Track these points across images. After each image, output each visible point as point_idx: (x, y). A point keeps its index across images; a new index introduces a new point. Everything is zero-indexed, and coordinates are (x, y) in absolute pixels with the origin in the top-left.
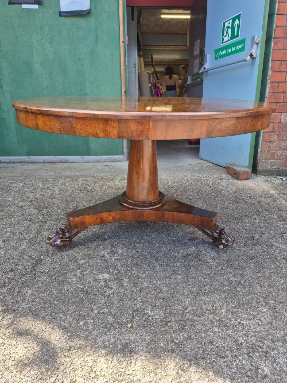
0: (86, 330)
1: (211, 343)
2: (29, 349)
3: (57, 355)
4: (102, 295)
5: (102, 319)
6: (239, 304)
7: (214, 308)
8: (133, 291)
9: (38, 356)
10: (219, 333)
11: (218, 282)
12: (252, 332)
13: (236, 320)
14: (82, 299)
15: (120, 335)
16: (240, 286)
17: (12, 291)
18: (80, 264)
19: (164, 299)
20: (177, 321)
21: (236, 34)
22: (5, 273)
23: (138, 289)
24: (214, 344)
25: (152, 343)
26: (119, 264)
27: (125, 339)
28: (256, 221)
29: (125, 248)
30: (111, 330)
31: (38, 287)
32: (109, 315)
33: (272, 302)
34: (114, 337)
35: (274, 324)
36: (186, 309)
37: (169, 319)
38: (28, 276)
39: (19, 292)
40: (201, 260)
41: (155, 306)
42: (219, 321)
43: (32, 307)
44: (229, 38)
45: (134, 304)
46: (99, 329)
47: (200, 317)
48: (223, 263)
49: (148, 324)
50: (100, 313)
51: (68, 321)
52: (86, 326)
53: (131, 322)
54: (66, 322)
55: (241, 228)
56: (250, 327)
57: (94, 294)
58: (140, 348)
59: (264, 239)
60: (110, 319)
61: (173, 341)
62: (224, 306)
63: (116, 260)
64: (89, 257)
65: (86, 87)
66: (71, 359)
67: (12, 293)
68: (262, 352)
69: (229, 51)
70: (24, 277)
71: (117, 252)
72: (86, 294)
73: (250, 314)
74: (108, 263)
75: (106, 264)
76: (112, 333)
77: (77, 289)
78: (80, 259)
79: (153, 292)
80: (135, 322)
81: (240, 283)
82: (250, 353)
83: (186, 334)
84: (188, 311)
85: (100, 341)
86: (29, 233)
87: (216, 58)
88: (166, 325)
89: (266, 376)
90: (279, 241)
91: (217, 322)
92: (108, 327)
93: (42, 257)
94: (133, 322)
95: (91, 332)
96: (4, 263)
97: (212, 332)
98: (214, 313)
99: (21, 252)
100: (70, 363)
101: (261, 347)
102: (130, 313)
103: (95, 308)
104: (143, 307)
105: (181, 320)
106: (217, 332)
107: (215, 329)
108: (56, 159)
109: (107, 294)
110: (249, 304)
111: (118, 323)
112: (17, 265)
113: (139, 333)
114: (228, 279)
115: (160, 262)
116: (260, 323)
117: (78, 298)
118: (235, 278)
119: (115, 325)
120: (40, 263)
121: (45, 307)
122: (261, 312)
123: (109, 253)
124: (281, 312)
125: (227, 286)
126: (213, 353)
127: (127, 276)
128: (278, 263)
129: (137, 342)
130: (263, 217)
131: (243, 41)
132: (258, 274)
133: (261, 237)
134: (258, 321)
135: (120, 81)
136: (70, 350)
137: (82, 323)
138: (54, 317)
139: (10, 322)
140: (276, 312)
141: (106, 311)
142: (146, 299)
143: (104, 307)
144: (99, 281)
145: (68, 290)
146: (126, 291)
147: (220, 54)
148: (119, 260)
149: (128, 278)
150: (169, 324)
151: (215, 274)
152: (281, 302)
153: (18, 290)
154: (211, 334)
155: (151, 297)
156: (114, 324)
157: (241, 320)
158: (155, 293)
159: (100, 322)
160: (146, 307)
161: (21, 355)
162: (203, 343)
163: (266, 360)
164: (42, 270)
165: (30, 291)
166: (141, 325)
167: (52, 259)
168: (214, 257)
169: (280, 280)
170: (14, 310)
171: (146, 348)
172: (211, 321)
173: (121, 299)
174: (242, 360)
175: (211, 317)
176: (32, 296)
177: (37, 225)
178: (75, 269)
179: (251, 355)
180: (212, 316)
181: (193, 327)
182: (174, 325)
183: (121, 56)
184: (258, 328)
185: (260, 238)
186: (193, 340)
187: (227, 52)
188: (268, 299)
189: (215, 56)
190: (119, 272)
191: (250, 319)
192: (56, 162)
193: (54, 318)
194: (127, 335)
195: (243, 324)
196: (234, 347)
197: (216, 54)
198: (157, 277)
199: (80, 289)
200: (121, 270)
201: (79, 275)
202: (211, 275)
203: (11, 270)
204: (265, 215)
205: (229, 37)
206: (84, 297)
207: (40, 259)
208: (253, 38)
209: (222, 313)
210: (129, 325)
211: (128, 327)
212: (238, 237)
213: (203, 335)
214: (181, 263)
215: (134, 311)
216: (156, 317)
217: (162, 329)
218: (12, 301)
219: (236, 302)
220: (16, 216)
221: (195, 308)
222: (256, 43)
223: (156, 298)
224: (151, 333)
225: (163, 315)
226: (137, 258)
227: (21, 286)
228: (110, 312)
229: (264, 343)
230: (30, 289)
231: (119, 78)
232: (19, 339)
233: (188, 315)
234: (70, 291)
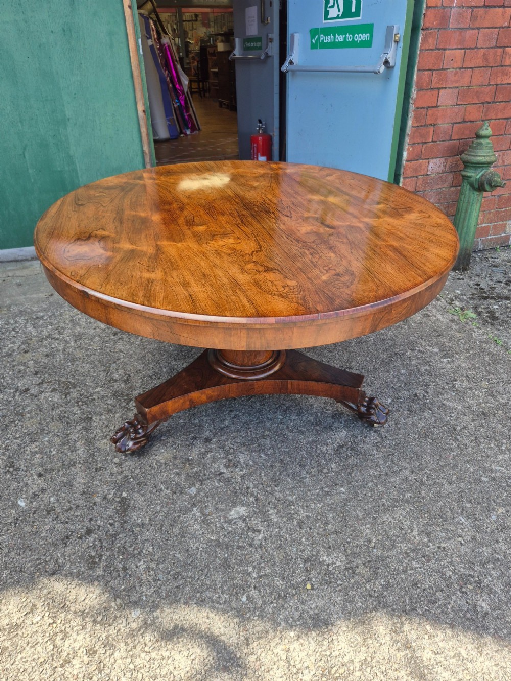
0: (255, 608)
1: (416, 585)
2: (193, 657)
3: (235, 655)
4: (251, 545)
5: (269, 586)
6: (430, 518)
7: (403, 532)
8: (290, 528)
9: (211, 665)
10: (420, 568)
11: (395, 487)
12: (457, 557)
13: (434, 545)
14: (226, 560)
15: (302, 603)
16: (423, 487)
17: (114, 570)
18: (191, 497)
19: (336, 532)
20: (366, 563)
21: (353, 10)
22: (81, 538)
23: (295, 523)
24: (419, 586)
25: (347, 605)
26: (251, 485)
27: (311, 608)
28: (412, 363)
29: (246, 451)
30: (289, 599)
31: (150, 554)
32: (276, 577)
33: (468, 505)
34: (297, 609)
35: (478, 539)
36: (370, 542)
37: (354, 564)
38: (121, 536)
39: (125, 569)
40: (361, 452)
41: (329, 547)
42: (415, 550)
43: (160, 590)
44: (340, 14)
45: (301, 551)
46: (272, 602)
47: (391, 550)
48: (391, 451)
49: (331, 578)
50: (261, 576)
51: (224, 599)
52: (251, 602)
53: (308, 580)
54: (221, 602)
55: (396, 380)
56: (453, 550)
57: (239, 547)
58: (335, 616)
59: (432, 395)
60: (279, 583)
61: (371, 596)
62: (415, 526)
63: (242, 477)
64: (200, 480)
65: (64, 106)
66: (256, 657)
67: (114, 574)
68: (475, 582)
69: (340, 38)
70: (116, 539)
71: (239, 462)
72: (228, 549)
73: (447, 529)
74: (233, 485)
75: (231, 489)
76: (291, 604)
77: (210, 543)
78: (187, 486)
79: (317, 525)
80: (314, 580)
81: (422, 482)
82: (462, 587)
83: (382, 581)
84: (373, 544)
85: (281, 619)
86: (75, 450)
87: (313, 47)
88: (354, 573)
89: (487, 614)
90: (451, 395)
91: (413, 553)
92: (282, 597)
93: (124, 494)
94: (311, 580)
95: (263, 610)
96: (67, 520)
97: (412, 569)
98: (405, 539)
99: (84, 492)
100: (258, 663)
101: (473, 577)
102: (301, 566)
103: (251, 569)
104: (314, 553)
105: (370, 562)
106: (417, 568)
107: (415, 564)
108: (22, 253)
109: (257, 542)
110: (442, 514)
111: (292, 586)
112: (91, 519)
113: (325, 595)
114: (406, 480)
115: (307, 467)
116: (463, 542)
117: (219, 558)
118: (414, 476)
119: (290, 590)
120: (127, 508)
121: (179, 586)
122: (460, 524)
123: (227, 467)
124: (482, 518)
125: (408, 491)
126: (422, 599)
127: (271, 504)
128: (458, 437)
129: (328, 608)
130: (420, 351)
131: (368, 28)
132: (440, 463)
133: (427, 392)
134: (460, 539)
135: (131, 90)
136: (248, 644)
137: (244, 599)
138: (200, 599)
139: (141, 624)
140: (476, 519)
141: (268, 571)
142: (314, 539)
143: (263, 565)
144: (235, 523)
145: (198, 549)
146: (281, 532)
147: (322, 39)
148: (247, 477)
149: (275, 508)
150: (358, 571)
151: (387, 474)
153: (121, 566)
154: (412, 572)
155: (318, 534)
156: (288, 589)
157: (440, 543)
158: (322, 526)
159: (268, 591)
160: (318, 552)
161: (188, 669)
162: (407, 589)
163: (482, 592)
164: (139, 521)
165: (142, 562)
166: (324, 582)
167: (142, 495)
168: (376, 443)
169: (468, 466)
170: (136, 603)
171: (342, 613)
172: (406, 553)
173: (280, 547)
174: (457, 600)
175: (404, 547)
176: (149, 572)
177: (78, 428)
178: (189, 506)
179: (464, 590)
180: (405, 545)
181: (388, 569)
182: (364, 572)
183: (129, 37)
184: (463, 549)
185: (426, 395)
186: (393, 587)
187: (337, 41)
188: (463, 501)
189: (312, 42)
190: (257, 499)
191: (449, 539)
192: (24, 258)
193: (202, 601)
194: (311, 602)
195: (444, 548)
196: (443, 584)
197: (313, 37)
198: (313, 497)
199: (214, 543)
200: (259, 495)
201: (201, 517)
202: (383, 477)
203: (89, 532)
204: (421, 349)
205: (339, 11)
206: (226, 555)
207: (123, 500)
208: (390, 29)
209: (415, 538)
210: (309, 586)
211: (307, 589)
212: (398, 399)
213: (403, 576)
214: (336, 463)
215: (305, 562)
216: (337, 565)
217: (352, 581)
218: (123, 587)
219: (426, 515)
220: (28, 415)
221: (380, 537)
222: (395, 41)
223: (326, 534)
224: (340, 590)
225: (345, 558)
226: (272, 466)
227: (121, 557)
228: (275, 572)
229: (474, 570)
230: (140, 560)
231: (130, 83)
232: (170, 646)
233: (375, 550)
234: (201, 549)
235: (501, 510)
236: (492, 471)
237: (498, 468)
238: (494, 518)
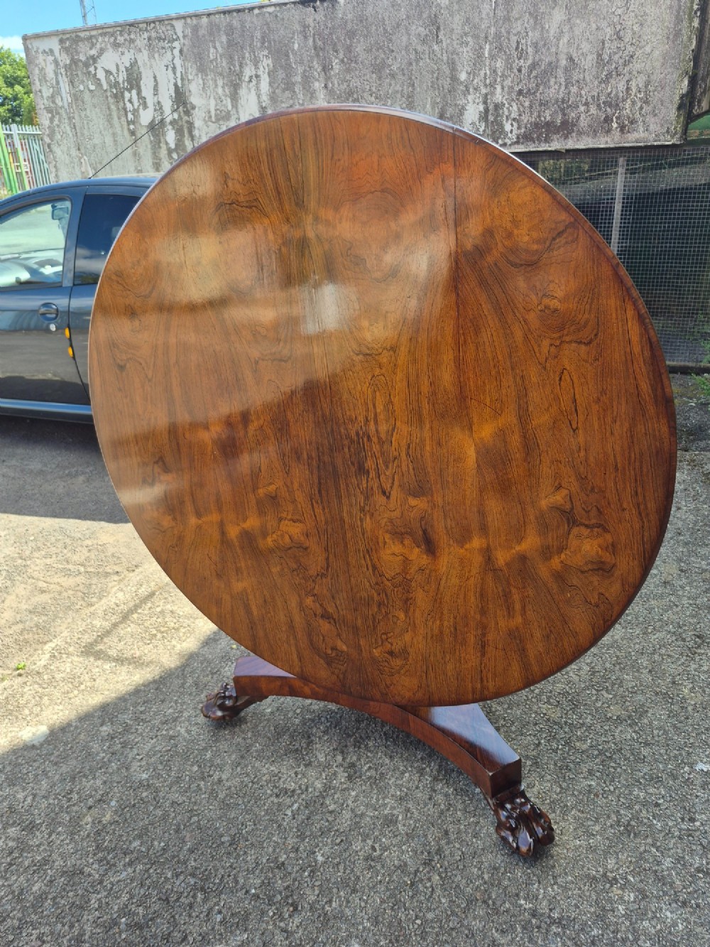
1: (163, 701)
6: (177, 753)
25: (203, 658)
27: (223, 641)
35: (124, 771)
37: (215, 677)
47: (195, 704)
49: (224, 660)
58: (206, 650)
61: (191, 673)
62: (186, 735)
73: (156, 755)
81: (203, 779)
82: (127, 726)
89: (102, 725)
94: (236, 650)
107: (171, 711)
110: (167, 765)
113: (221, 651)
118: (216, 777)
124: (127, 793)
125: (211, 757)
126: (153, 698)
129: (213, 648)
132: (196, 819)
134: (141, 757)
140: (132, 787)
150: (210, 676)
152: (134, 805)
166: (227, 655)
171: (202, 653)
184: (135, 751)
194: (226, 643)
196: (143, 717)
211: (233, 645)
216: (227, 668)
217: (209, 669)
224: (213, 660)
235: (107, 818)
236: (131, 864)
237: (124, 874)
238: (113, 803)
